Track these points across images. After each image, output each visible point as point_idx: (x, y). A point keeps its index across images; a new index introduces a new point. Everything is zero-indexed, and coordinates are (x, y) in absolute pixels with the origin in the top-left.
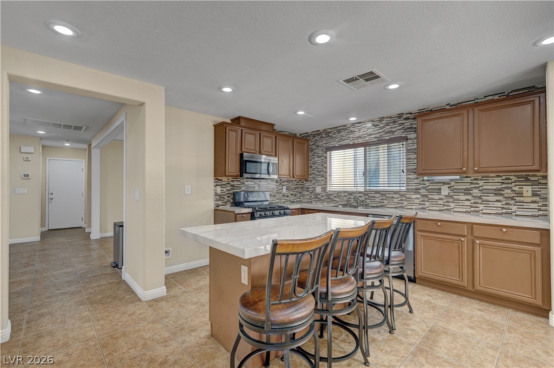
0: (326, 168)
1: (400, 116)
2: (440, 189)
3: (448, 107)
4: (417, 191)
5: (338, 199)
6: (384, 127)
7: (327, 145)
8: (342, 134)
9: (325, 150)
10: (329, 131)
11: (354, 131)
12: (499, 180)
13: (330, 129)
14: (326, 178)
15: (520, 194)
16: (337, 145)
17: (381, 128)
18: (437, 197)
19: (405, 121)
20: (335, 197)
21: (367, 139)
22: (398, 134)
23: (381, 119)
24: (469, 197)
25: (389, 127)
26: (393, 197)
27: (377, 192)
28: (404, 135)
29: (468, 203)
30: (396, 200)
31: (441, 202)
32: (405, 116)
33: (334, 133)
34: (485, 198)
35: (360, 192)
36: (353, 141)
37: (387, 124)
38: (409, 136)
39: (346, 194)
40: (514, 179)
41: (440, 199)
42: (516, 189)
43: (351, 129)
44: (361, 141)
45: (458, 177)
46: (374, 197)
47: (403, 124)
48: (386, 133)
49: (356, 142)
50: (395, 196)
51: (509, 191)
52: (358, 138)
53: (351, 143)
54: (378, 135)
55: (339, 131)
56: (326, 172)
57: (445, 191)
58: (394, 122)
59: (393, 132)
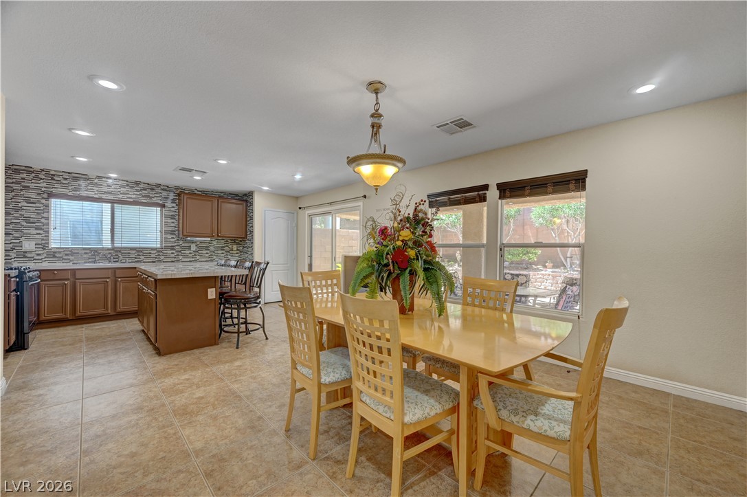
0: (47, 219)
1: (158, 186)
2: (190, 247)
3: (196, 192)
4: (172, 248)
5: (72, 258)
6: (140, 190)
7: (50, 190)
8: (78, 182)
9: (45, 196)
10: (52, 173)
11: (101, 185)
12: (223, 241)
13: (55, 171)
14: (48, 232)
15: (232, 249)
16: (70, 194)
17: (137, 190)
18: (187, 252)
19: (162, 191)
20: (67, 255)
21: (121, 196)
22: (154, 200)
23: (138, 183)
24: (208, 252)
25: (146, 192)
26: (150, 253)
27: (132, 249)
28: (161, 202)
29: (207, 255)
30: (153, 255)
31: (191, 255)
32: (162, 188)
33: (65, 179)
34: (216, 252)
35: (108, 249)
36: (100, 195)
37: (145, 189)
38: (166, 204)
39: (88, 251)
40: (230, 241)
41: (190, 253)
42: (230, 246)
43: (96, 181)
44: (111, 197)
45: (209, 239)
46: (129, 253)
47: (160, 193)
48: (143, 196)
49: (104, 196)
50: (152, 252)
51: (227, 248)
52: (105, 192)
53: (96, 196)
54: (134, 196)
55: (75, 179)
56: (48, 224)
57: (194, 247)
58: (152, 189)
59: (151, 198)
